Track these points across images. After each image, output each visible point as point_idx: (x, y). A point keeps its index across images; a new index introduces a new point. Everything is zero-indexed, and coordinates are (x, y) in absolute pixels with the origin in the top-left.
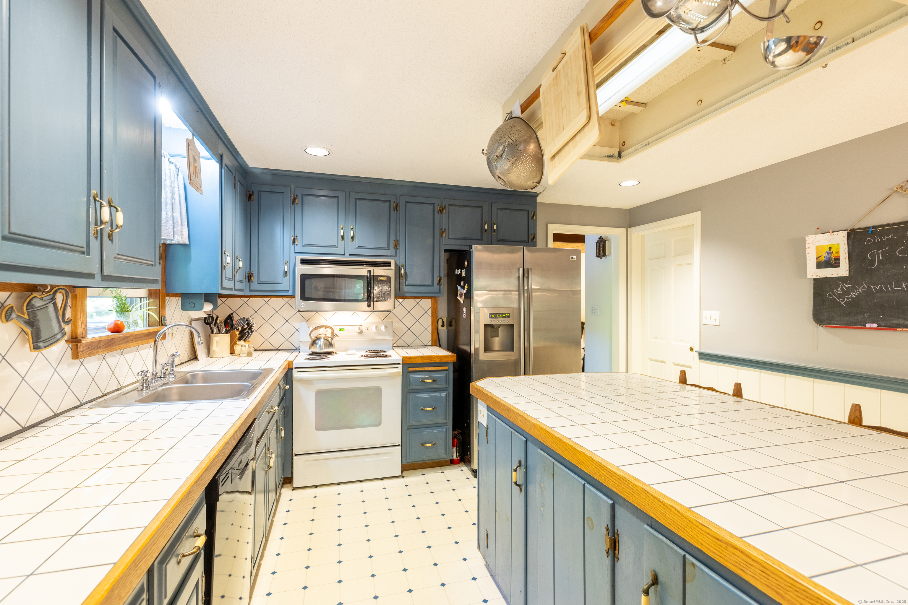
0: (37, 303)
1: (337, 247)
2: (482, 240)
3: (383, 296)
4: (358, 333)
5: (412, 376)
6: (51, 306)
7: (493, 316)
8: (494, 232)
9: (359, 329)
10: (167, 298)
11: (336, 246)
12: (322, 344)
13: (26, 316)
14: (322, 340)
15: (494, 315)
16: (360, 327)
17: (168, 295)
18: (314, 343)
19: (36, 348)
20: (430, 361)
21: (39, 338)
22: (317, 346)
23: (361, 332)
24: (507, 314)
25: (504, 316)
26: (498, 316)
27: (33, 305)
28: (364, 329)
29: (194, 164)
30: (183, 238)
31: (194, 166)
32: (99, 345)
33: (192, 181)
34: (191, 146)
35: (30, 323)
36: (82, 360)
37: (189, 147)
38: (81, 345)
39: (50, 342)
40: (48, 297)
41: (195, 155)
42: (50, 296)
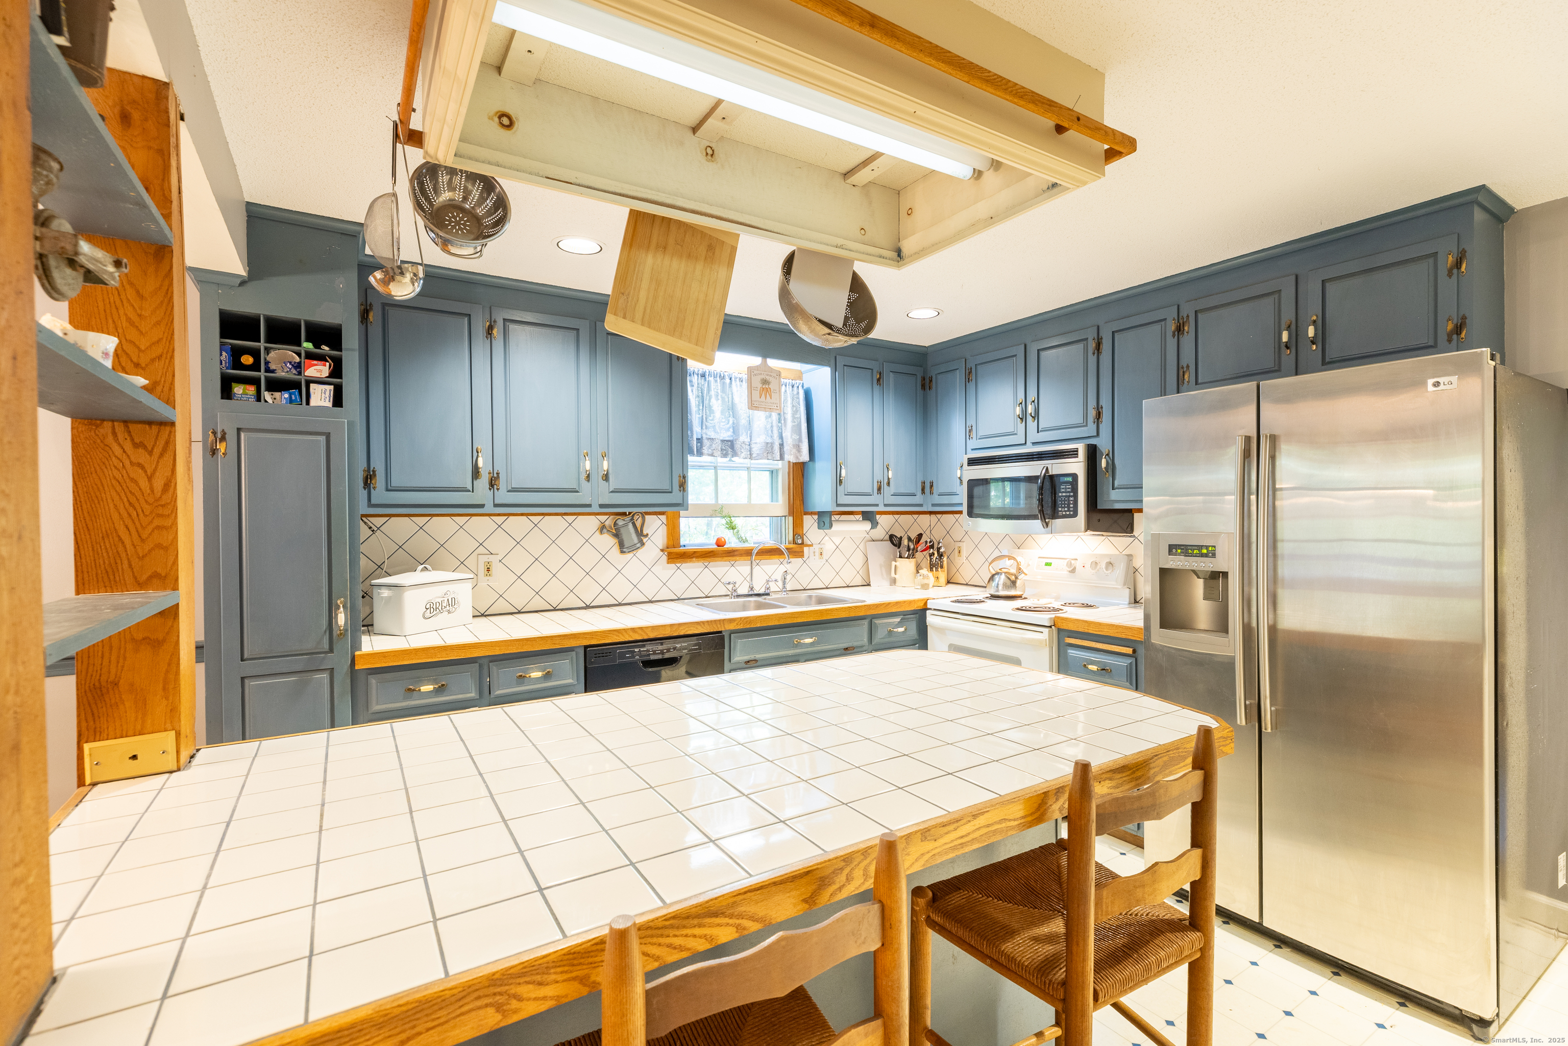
0: (620, 523)
1: (1016, 434)
2: (1279, 370)
3: (1066, 509)
4: (1070, 572)
5: (1072, 652)
6: (630, 525)
7: (1179, 551)
8: (1313, 343)
9: (1069, 564)
10: (805, 517)
11: (1015, 432)
12: (1001, 583)
13: (614, 531)
14: (1003, 576)
15: (1181, 549)
16: (1073, 562)
17: (806, 513)
18: (992, 578)
19: (622, 552)
20: (1099, 631)
21: (624, 546)
22: (993, 585)
23: (1073, 571)
24: (1210, 549)
25: (1205, 551)
26: (1190, 551)
27: (618, 524)
28: (1078, 565)
29: (764, 387)
30: (801, 456)
31: (763, 388)
32: (694, 555)
33: (755, 405)
34: (756, 372)
35: (617, 535)
36: (678, 565)
37: (752, 373)
38: (671, 553)
39: (633, 549)
40: (628, 519)
41: (768, 378)
42: (630, 518)
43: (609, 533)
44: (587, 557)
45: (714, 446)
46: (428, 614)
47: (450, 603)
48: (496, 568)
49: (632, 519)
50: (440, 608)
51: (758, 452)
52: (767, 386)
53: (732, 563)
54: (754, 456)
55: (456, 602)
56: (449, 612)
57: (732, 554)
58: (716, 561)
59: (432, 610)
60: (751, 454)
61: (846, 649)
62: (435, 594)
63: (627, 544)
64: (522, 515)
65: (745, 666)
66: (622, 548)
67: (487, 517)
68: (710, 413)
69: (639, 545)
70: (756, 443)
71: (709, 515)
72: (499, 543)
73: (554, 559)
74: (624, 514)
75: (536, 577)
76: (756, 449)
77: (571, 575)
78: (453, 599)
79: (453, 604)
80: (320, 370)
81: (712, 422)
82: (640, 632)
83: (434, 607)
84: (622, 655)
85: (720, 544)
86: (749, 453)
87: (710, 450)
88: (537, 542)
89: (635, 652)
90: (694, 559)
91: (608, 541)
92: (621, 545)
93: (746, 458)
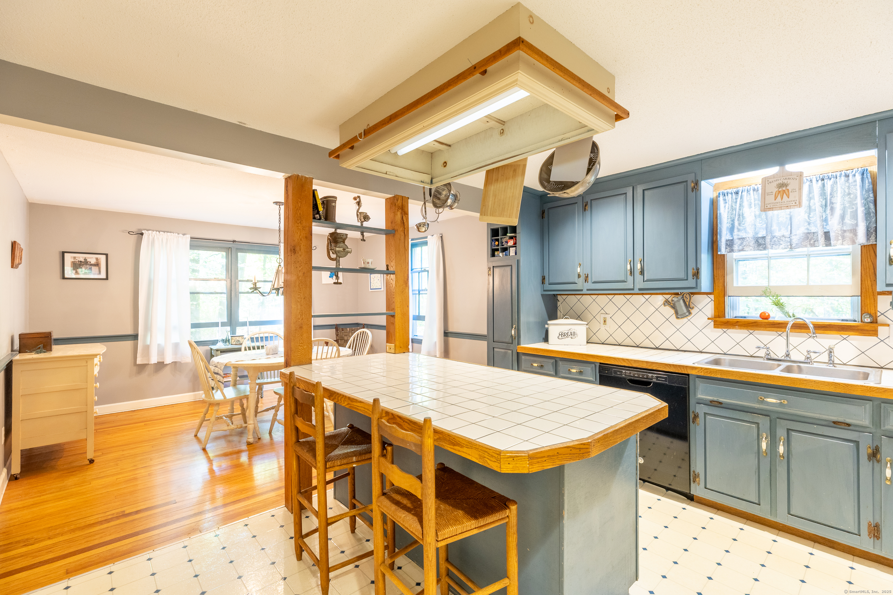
6: (682, 301)
10: (880, 297)
13: (673, 305)
17: (880, 293)
19: (678, 318)
27: (674, 300)
29: (780, 190)
30: (857, 239)
31: (780, 192)
32: (737, 324)
33: (769, 207)
34: (770, 180)
35: (674, 307)
36: (725, 330)
37: (767, 182)
38: (716, 321)
39: (683, 316)
40: (680, 297)
41: (785, 181)
42: (681, 297)
43: (669, 305)
44: (658, 319)
45: (744, 243)
46: (560, 337)
47: (572, 334)
48: (609, 321)
49: (683, 297)
50: (567, 335)
51: (797, 242)
52: (784, 189)
53: (780, 333)
54: (793, 246)
55: (576, 334)
56: (572, 338)
57: (779, 326)
58: (761, 330)
59: (562, 336)
60: (791, 245)
61: (834, 422)
62: (565, 329)
63: (680, 313)
64: (620, 294)
65: (709, 403)
66: (678, 315)
67: (605, 296)
68: (743, 219)
69: (687, 314)
70: (796, 235)
71: (759, 295)
72: (611, 309)
73: (638, 319)
74: (677, 294)
75: (629, 328)
76: (795, 240)
77: (647, 328)
78: (574, 333)
79: (574, 335)
80: (511, 243)
81: (743, 226)
82: (627, 361)
83: (564, 334)
84: (615, 372)
85: (765, 317)
86: (789, 244)
87: (741, 247)
88: (628, 309)
89: (623, 372)
90: (737, 327)
91: (669, 311)
92: (676, 313)
93: (785, 248)
